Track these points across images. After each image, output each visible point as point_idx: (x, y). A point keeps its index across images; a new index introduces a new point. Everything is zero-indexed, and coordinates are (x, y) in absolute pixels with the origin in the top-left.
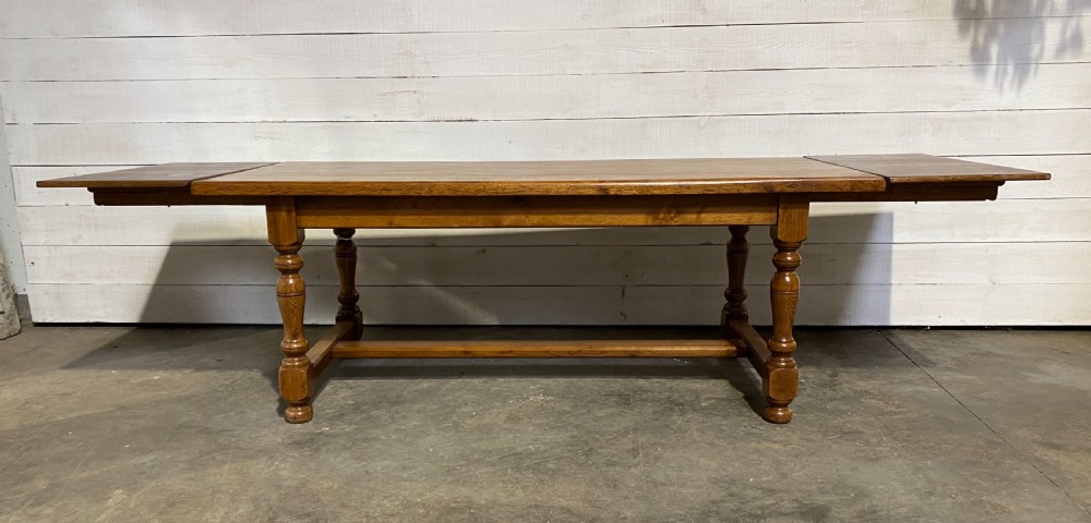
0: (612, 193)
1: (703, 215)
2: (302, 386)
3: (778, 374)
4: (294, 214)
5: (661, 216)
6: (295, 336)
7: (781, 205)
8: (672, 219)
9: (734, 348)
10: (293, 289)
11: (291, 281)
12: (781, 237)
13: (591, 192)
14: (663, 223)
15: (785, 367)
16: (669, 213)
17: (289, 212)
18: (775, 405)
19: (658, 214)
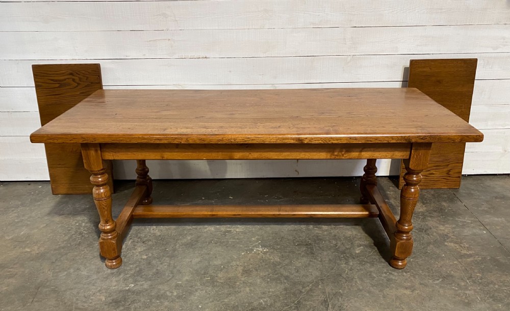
0: (306, 142)
1: (363, 153)
2: (114, 250)
3: (402, 244)
4: (99, 152)
5: (336, 153)
6: (107, 222)
7: (413, 148)
8: (343, 155)
9: (367, 213)
10: (103, 196)
11: (102, 191)
12: (411, 166)
13: (292, 142)
14: (337, 157)
15: (406, 240)
16: (341, 151)
17: (96, 151)
18: (397, 259)
19: (333, 152)
